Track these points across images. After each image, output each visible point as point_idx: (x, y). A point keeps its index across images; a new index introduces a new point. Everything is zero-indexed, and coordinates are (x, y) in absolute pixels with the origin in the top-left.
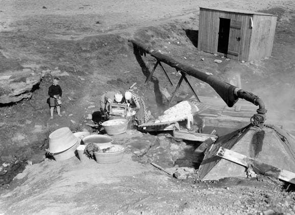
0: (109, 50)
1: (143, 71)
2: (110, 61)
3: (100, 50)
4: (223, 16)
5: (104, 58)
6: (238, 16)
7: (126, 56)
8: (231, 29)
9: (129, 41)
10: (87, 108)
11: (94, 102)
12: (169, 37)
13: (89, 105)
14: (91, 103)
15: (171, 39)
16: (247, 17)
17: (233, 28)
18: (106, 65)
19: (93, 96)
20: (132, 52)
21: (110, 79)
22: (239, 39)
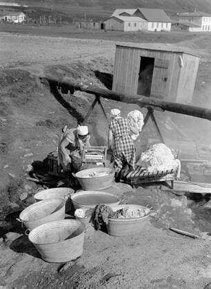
0: (21, 87)
1: (70, 113)
2: (27, 99)
3: (10, 87)
4: (146, 54)
5: (19, 96)
6: (165, 54)
7: (42, 95)
8: (154, 69)
9: (41, 79)
10: (23, 156)
11: (30, 148)
12: (80, 77)
13: (25, 153)
14: (27, 150)
15: (83, 79)
16: (175, 55)
17: (158, 67)
18: (24, 104)
19: (25, 141)
20: (48, 91)
21: (38, 121)
22: (166, 79)
